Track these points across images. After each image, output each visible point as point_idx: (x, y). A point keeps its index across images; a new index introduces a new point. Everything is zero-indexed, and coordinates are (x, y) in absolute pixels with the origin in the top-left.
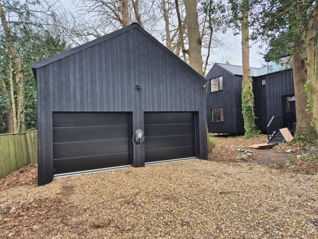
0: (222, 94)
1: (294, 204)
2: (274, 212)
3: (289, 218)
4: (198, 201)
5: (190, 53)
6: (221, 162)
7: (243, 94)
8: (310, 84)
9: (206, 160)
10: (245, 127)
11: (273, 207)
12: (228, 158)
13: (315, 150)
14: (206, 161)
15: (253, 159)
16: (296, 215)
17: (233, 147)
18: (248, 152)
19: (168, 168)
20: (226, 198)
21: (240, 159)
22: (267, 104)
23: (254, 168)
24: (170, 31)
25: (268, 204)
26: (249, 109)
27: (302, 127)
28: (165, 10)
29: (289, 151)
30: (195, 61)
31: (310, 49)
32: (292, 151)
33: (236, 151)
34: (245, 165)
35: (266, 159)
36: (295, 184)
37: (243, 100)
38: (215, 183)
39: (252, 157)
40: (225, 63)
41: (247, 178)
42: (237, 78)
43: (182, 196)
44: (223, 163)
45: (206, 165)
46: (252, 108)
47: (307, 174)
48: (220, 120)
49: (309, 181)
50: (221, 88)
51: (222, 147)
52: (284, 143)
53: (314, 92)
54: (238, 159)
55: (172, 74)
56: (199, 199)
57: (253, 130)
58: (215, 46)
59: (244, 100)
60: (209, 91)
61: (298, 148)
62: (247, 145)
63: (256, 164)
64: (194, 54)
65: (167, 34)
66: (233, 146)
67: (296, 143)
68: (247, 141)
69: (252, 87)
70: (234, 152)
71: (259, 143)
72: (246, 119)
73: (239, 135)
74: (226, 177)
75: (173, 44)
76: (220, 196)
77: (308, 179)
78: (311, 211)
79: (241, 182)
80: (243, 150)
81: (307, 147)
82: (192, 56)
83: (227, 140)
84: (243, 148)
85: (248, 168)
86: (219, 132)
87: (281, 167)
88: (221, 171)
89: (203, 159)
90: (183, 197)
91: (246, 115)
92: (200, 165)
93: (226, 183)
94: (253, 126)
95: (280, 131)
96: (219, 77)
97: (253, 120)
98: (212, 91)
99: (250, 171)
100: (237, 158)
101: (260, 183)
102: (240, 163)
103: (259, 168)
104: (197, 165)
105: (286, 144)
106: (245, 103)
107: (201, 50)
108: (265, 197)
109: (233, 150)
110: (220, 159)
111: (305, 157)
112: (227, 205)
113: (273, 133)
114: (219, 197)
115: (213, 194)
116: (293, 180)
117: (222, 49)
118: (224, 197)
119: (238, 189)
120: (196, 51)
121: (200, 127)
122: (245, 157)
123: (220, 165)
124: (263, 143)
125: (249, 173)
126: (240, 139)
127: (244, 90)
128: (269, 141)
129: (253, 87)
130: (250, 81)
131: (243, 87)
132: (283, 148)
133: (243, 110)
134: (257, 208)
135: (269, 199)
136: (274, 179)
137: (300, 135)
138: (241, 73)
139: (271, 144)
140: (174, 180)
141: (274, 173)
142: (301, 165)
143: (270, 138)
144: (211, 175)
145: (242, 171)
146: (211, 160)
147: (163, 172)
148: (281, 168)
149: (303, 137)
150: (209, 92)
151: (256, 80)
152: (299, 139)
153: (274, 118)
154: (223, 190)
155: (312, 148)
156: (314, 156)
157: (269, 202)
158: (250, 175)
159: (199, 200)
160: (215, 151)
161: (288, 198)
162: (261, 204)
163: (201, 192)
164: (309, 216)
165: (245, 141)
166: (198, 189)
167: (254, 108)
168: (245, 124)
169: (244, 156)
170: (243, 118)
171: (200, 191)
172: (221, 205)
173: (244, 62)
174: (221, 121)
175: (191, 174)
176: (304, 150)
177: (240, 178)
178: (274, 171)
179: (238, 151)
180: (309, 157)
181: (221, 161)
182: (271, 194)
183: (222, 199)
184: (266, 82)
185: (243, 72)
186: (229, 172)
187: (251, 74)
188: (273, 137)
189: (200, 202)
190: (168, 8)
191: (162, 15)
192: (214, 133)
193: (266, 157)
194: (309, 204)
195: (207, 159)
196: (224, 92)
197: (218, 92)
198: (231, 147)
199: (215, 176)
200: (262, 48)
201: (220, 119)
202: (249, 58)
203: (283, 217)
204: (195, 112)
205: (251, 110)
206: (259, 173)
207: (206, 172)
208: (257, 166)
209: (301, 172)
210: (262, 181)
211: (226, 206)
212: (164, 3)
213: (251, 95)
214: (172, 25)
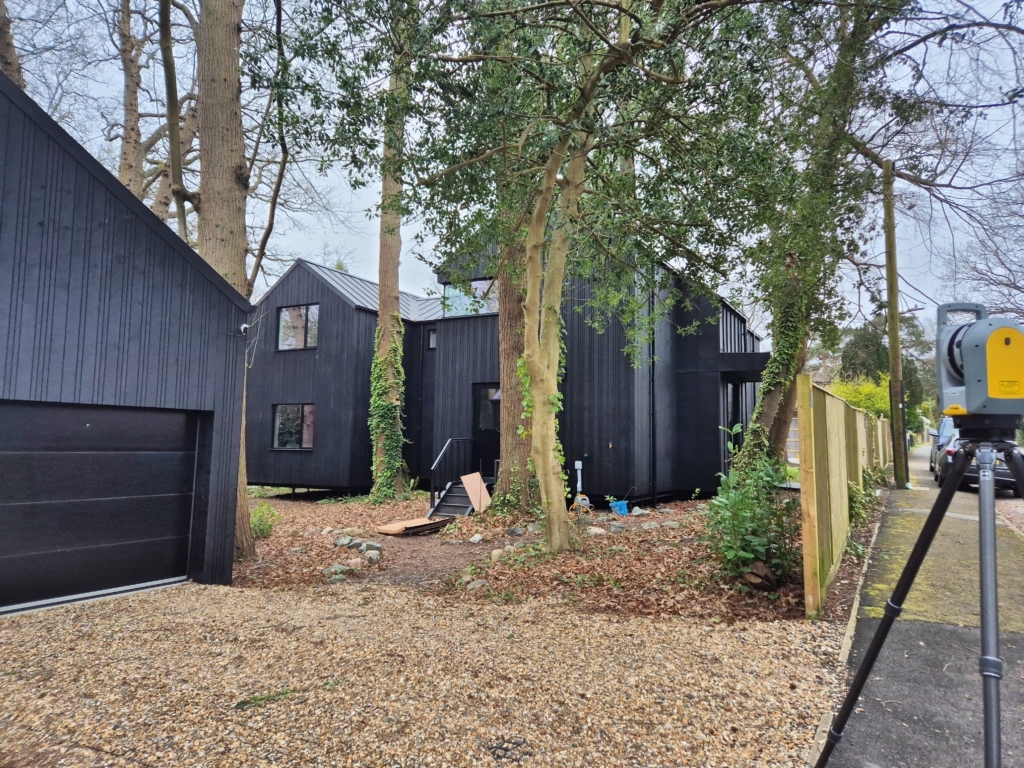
0: (315, 358)
1: (457, 700)
2: (397, 739)
3: (434, 750)
4: (144, 752)
5: (205, 206)
6: (276, 588)
7: (376, 366)
8: (529, 360)
9: (225, 585)
10: (373, 468)
11: (399, 722)
12: (305, 570)
13: (536, 532)
14: (223, 589)
15: (380, 569)
16: (455, 736)
17: (330, 532)
18: (370, 548)
19: (49, 630)
20: (256, 721)
21: (342, 572)
22: (436, 404)
23: (378, 598)
24: (141, 116)
25: (387, 714)
26: (387, 413)
27: (511, 472)
28: (125, 37)
29: (477, 538)
30: (219, 237)
31: (533, 272)
32: (483, 540)
33: (336, 545)
34: (351, 589)
35: (417, 567)
36: (474, 637)
37: (374, 384)
38: (231, 669)
39: (378, 562)
40: (332, 267)
41: (346, 634)
42: (363, 316)
43: (76, 744)
44: (284, 590)
45: (217, 602)
46: (398, 413)
47: (506, 604)
48: (301, 445)
49: (506, 623)
50: (312, 342)
51: (295, 534)
52: (469, 515)
53: (537, 383)
54: (336, 573)
55: (114, 264)
56: (150, 742)
57: (395, 476)
58: (303, 207)
59: (376, 387)
60: (273, 346)
61: (499, 529)
62: (372, 525)
63: (386, 585)
64: (219, 214)
65: (126, 121)
66: (329, 529)
67: (495, 515)
68: (374, 513)
69: (401, 350)
70: (329, 550)
71: (408, 519)
72: (380, 445)
73: (354, 494)
74: (277, 641)
75: (152, 162)
76: (235, 718)
77: (506, 619)
78: (494, 714)
79: (323, 653)
80: (358, 540)
81: (519, 528)
82: (211, 217)
83: (318, 511)
84: (360, 535)
85: (359, 599)
86: (293, 482)
87: (449, 588)
88: (268, 621)
89: (211, 583)
90: (84, 746)
91: (378, 431)
92: (198, 605)
93: (272, 661)
94: (398, 465)
95: (461, 483)
96: (307, 305)
97: (397, 447)
98: (282, 347)
99: (361, 611)
100: (333, 570)
101: (380, 646)
102: (338, 584)
103: (392, 596)
104: (183, 608)
105: (472, 518)
106: (379, 395)
107: (245, 205)
108: (383, 691)
109: (329, 542)
110: (278, 576)
111: (510, 553)
112: (254, 746)
113: (443, 488)
114: (231, 721)
115: (213, 714)
116: (470, 624)
117: (326, 220)
118: (250, 718)
119: (308, 679)
120: (226, 203)
121: (212, 468)
122: (356, 564)
123: (269, 600)
124: (418, 517)
125: (358, 617)
126: (356, 505)
127: (380, 357)
128: (432, 510)
129: (404, 352)
130: (398, 332)
131: (376, 345)
132: (464, 531)
133: (371, 416)
134: (350, 735)
135: (393, 696)
136: (422, 628)
137: (505, 494)
138: (373, 304)
139: (437, 520)
140: (63, 680)
141: (428, 609)
142: (497, 579)
143: (437, 501)
144: (227, 641)
145: (338, 612)
146: (244, 582)
147: (22, 649)
148: (450, 590)
149: (512, 498)
150: (273, 350)
151: (415, 333)
152: (505, 503)
153: (451, 444)
154: (253, 693)
155: (530, 528)
156: (531, 549)
157: (391, 709)
158: (359, 622)
159: (149, 750)
160: (268, 549)
161: (445, 684)
162: (365, 718)
163: (165, 713)
164: (485, 734)
165: (370, 511)
166: (159, 704)
167: (404, 410)
168: (374, 459)
169: (355, 561)
170: (371, 440)
171: (165, 709)
172: (230, 750)
173: (383, 272)
174: (305, 446)
175: (148, 645)
176: (512, 533)
177: (325, 637)
178: (429, 602)
179: (342, 546)
180: (521, 553)
181: (277, 584)
182: (402, 680)
183: (239, 729)
184: (438, 342)
185: (378, 302)
186: (292, 622)
187: (401, 310)
188: (443, 500)
189: (151, 754)
190: (141, 32)
191: (114, 51)
192: (278, 485)
193: (417, 562)
194: (494, 693)
195: (228, 581)
196: (320, 357)
197: (302, 353)
198: (324, 532)
199: (241, 642)
200: (422, 241)
201: (300, 441)
202: (398, 264)
203: (419, 750)
204: (200, 411)
205: (395, 418)
206: (388, 615)
207: (213, 632)
208: (388, 590)
209: (495, 598)
210: (388, 639)
211: (250, 749)
212: (125, 11)
213: (399, 372)
214: (154, 97)
